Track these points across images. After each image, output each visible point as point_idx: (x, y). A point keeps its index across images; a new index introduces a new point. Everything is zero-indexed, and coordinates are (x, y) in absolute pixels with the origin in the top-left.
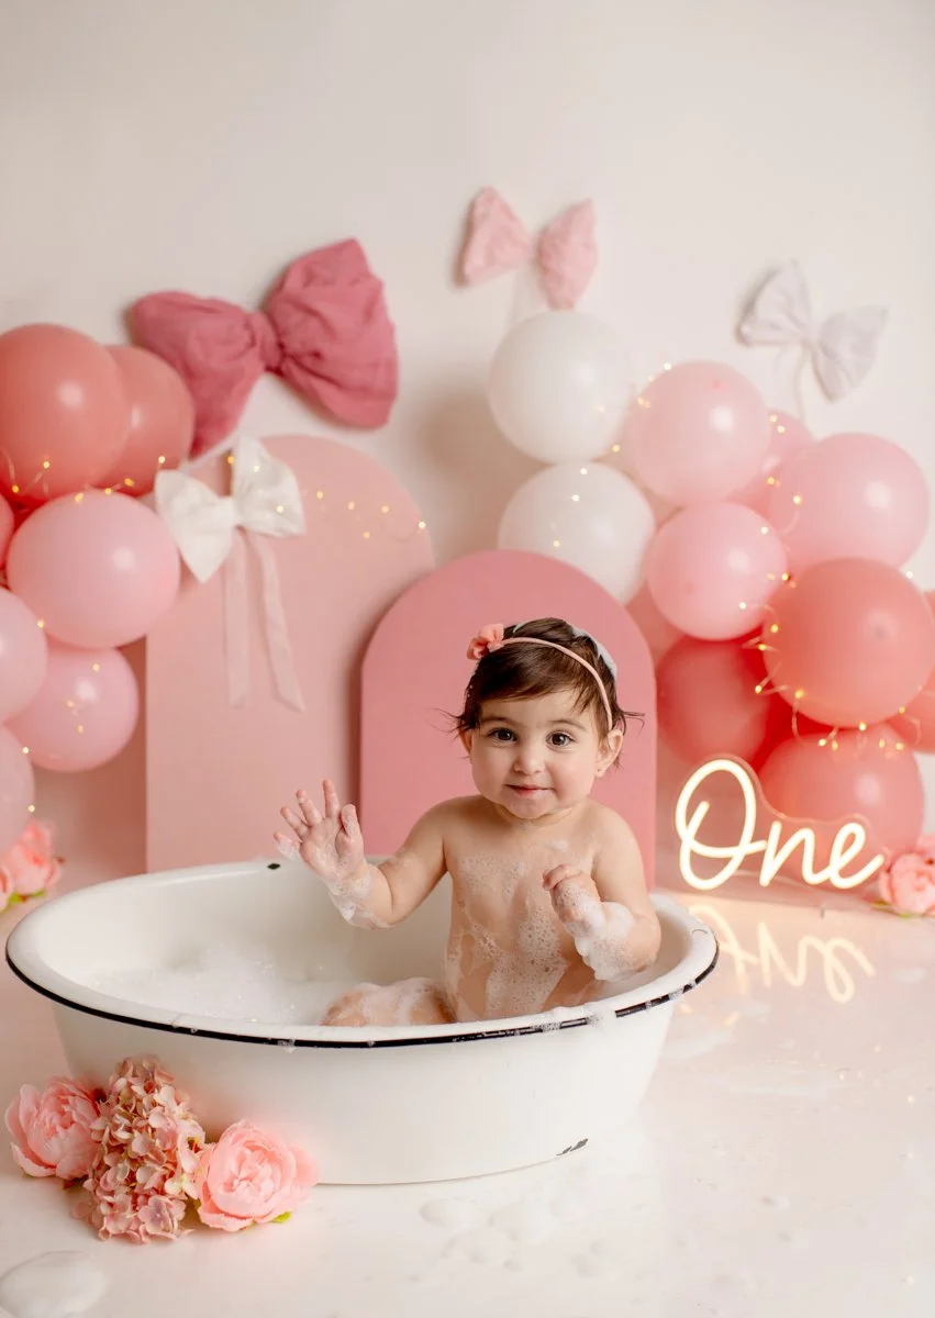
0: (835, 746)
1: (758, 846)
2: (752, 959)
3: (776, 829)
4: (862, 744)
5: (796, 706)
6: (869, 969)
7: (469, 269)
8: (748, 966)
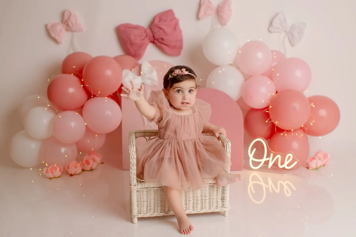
0: (286, 135)
1: (268, 159)
2: (267, 186)
3: (272, 155)
4: (292, 134)
5: (276, 125)
6: (294, 188)
7: (200, 16)
8: (266, 187)
